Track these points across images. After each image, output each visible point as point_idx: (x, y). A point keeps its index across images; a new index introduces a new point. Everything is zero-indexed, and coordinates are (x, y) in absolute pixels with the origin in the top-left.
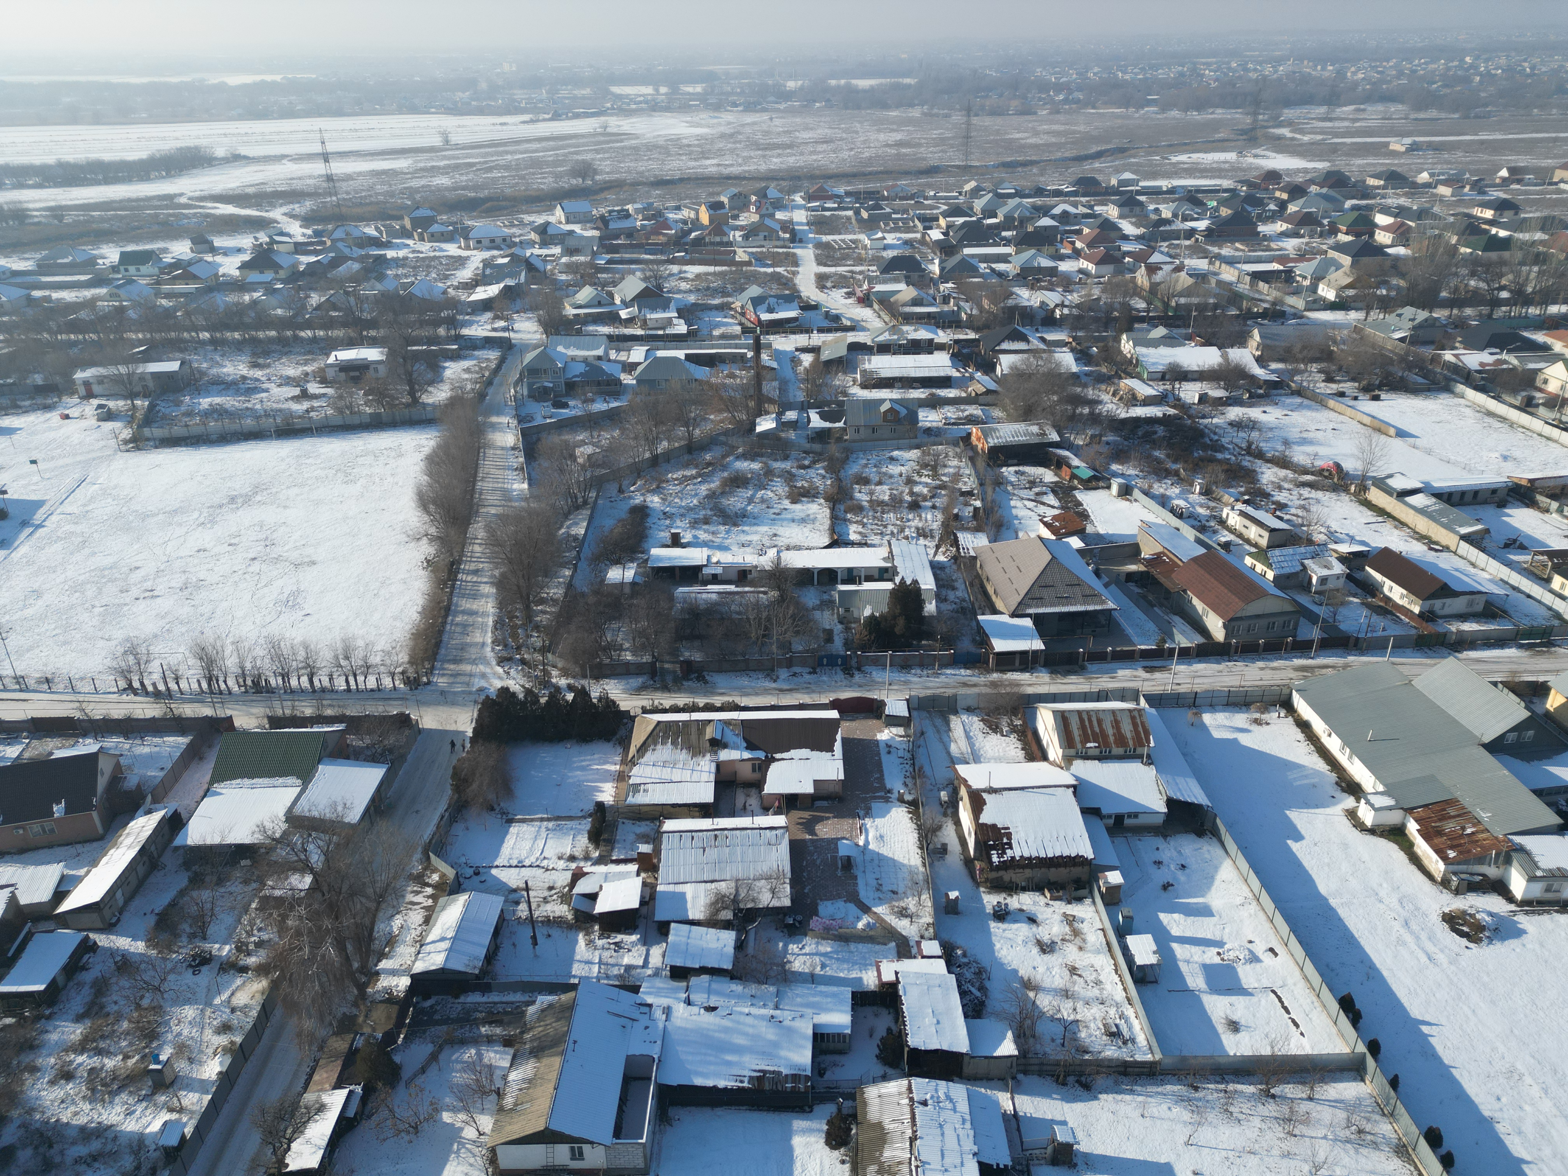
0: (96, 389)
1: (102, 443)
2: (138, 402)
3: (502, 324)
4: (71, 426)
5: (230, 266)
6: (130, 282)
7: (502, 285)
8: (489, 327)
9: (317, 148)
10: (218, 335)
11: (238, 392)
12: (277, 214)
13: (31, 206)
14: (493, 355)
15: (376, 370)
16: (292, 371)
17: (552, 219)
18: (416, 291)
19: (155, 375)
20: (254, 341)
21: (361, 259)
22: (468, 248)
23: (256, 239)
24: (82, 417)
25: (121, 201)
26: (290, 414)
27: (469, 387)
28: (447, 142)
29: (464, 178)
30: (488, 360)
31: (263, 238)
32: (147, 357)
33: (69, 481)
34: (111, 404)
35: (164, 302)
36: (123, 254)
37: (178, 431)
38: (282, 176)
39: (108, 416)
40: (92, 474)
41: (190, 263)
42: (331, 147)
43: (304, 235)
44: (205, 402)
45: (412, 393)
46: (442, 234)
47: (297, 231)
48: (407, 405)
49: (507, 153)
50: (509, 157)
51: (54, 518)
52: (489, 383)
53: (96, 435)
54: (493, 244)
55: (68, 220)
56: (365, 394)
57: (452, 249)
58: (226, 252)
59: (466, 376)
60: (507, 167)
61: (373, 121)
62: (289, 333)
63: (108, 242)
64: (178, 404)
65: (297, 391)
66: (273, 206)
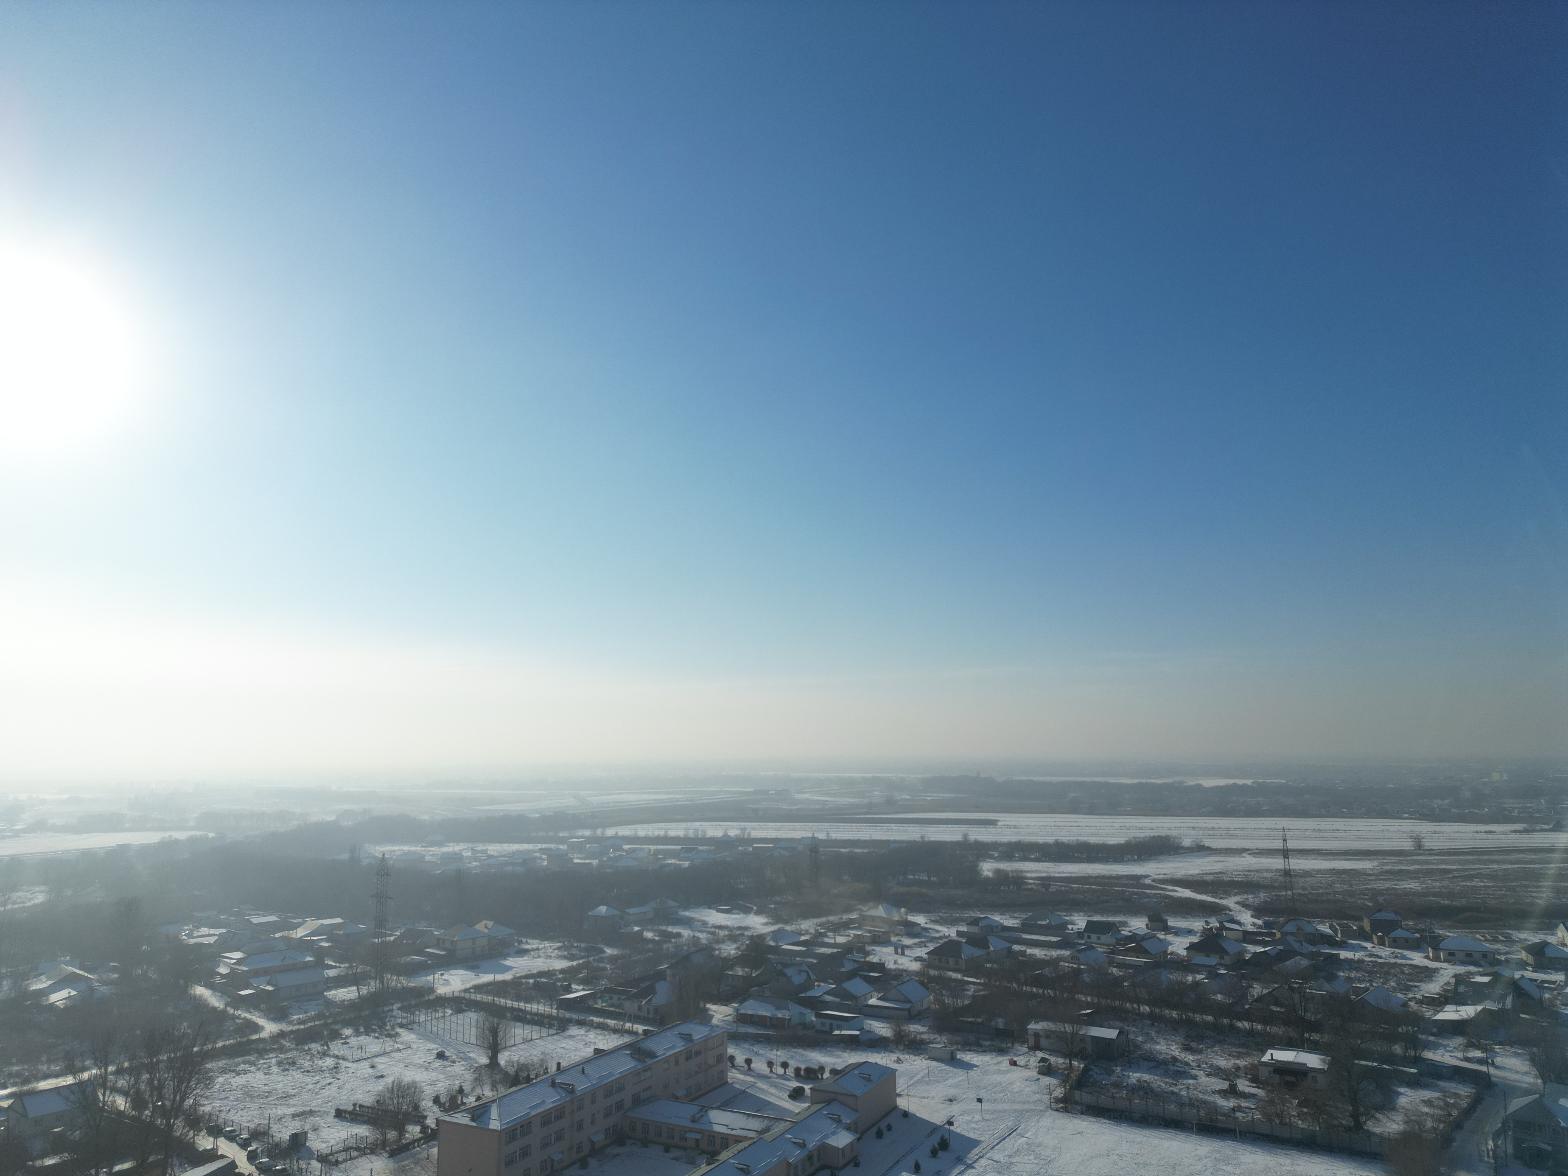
0: (1043, 1042)
1: (1037, 1096)
2: (1075, 1063)
3: (1478, 1054)
4: (1017, 1074)
5: (1179, 946)
6: (1090, 948)
7: (1480, 1008)
8: (1460, 1055)
9: (1278, 844)
10: (1157, 1011)
11: (1166, 1074)
12: (1230, 902)
13: (1029, 875)
14: (1465, 1091)
15: (1315, 1079)
16: (1223, 1062)
17: (1551, 939)
18: (1369, 998)
19: (1094, 1038)
20: (1190, 1023)
21: (1311, 956)
22: (1437, 959)
23: (1207, 923)
24: (1026, 1067)
25: (1097, 877)
26: (1214, 1109)
27: (1429, 1124)
28: (1419, 846)
29: (1437, 884)
30: (1457, 1095)
31: (1214, 923)
32: (1091, 1020)
33: (1002, 1127)
34: (1053, 1059)
35: (1115, 971)
36: (1089, 922)
37: (1104, 1101)
38: (1240, 868)
39: (1046, 1070)
40: (1023, 1126)
41: (1144, 938)
42: (1292, 845)
43: (1254, 924)
44: (1135, 1077)
45: (1355, 1116)
46: (1407, 940)
47: (1248, 920)
48: (1349, 1129)
49: (1493, 862)
50: (1495, 866)
51: (983, 1162)
52: (1458, 1125)
53: (1034, 1087)
54: (1469, 958)
55: (1052, 889)
56: (1299, 1105)
57: (1417, 958)
58: (1177, 932)
59: (1426, 1110)
60: (1492, 877)
61: (1339, 823)
62: (1226, 1021)
63: (1079, 911)
64: (1110, 1072)
65: (1225, 1085)
66: (1228, 894)
